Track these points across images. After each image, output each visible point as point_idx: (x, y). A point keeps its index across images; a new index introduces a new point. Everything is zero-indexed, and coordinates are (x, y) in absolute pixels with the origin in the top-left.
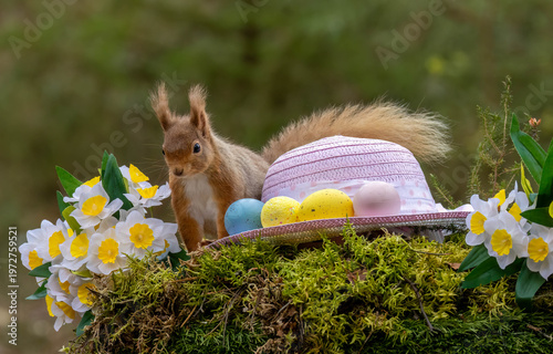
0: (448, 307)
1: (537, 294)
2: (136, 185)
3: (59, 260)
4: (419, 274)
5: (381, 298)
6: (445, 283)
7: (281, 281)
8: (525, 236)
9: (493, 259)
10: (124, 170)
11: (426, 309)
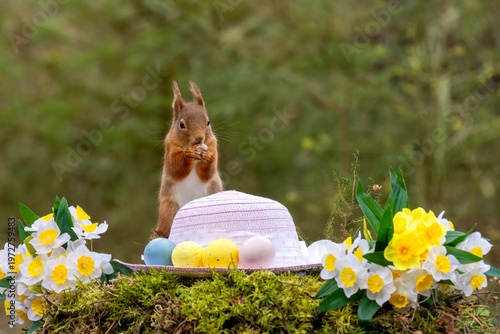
0: (306, 326)
1: (374, 317)
2: (80, 222)
3: (18, 276)
4: (285, 300)
6: (305, 307)
7: (180, 303)
8: (366, 273)
9: (341, 290)
10: (72, 209)
11: (290, 327)
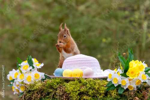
0: (103, 95)
1: (123, 93)
2: (35, 63)
3: (17, 79)
4: (96, 87)
5: (88, 92)
6: (102, 89)
7: (65, 88)
8: (121, 79)
9: (113, 84)
10: (33, 59)
11: (98, 95)
